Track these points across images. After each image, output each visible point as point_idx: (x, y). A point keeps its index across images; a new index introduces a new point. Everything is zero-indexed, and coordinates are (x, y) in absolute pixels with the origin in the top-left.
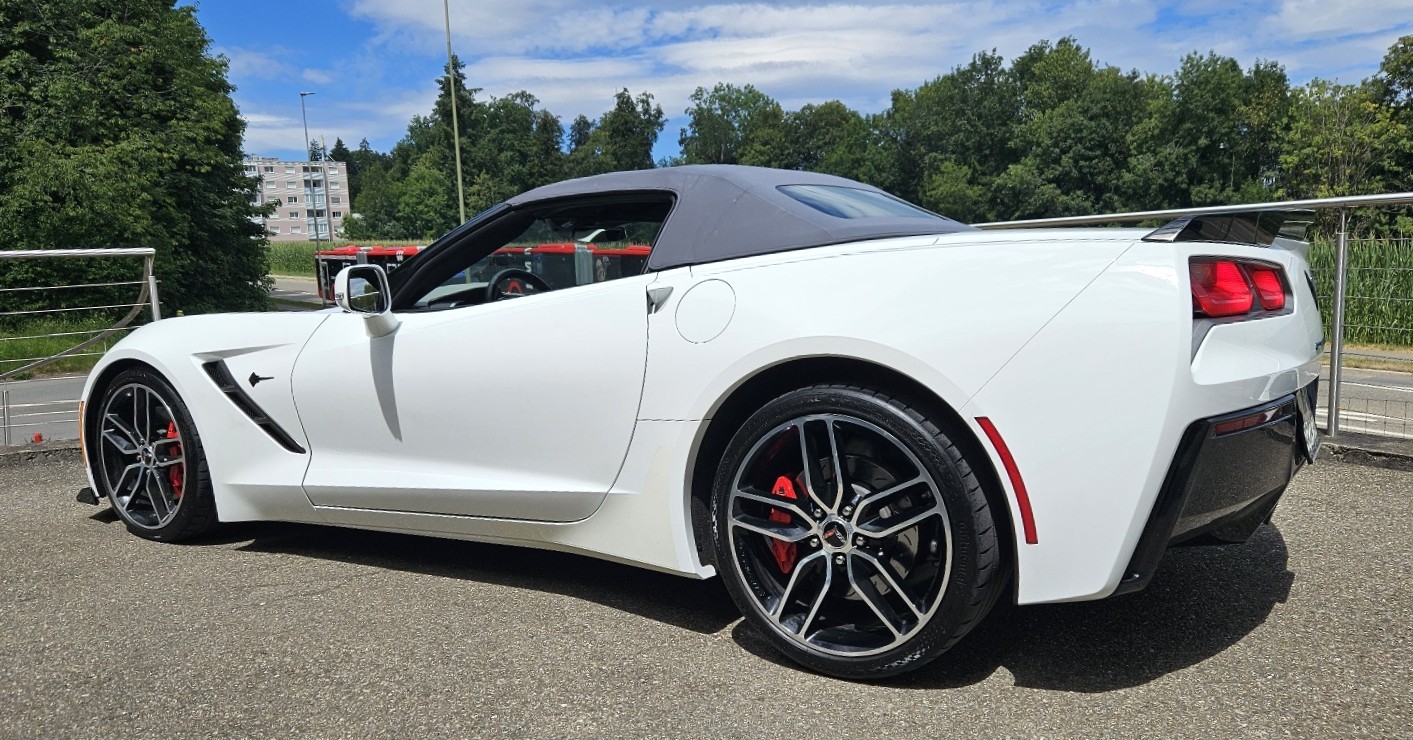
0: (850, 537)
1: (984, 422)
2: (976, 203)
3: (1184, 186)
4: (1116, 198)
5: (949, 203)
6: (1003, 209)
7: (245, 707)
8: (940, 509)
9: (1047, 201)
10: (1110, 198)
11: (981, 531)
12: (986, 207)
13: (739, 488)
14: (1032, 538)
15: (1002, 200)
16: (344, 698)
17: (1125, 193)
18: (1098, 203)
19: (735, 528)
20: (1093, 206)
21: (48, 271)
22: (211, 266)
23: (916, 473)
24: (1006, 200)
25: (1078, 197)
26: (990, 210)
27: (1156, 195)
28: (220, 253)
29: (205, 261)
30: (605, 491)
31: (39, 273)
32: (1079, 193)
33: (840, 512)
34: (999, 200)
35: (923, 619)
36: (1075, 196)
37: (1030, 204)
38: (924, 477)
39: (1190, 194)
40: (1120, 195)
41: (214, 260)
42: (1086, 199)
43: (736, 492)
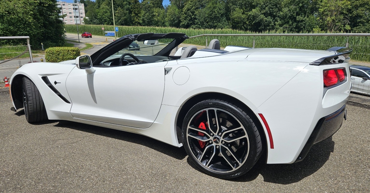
0: (221, 141)
1: (261, 115)
2: (244, 19)
3: (295, 16)
4: (278, 18)
5: (237, 19)
6: (250, 21)
7: (53, 185)
8: (246, 136)
9: (261, 19)
10: (277, 19)
11: (258, 142)
12: (246, 20)
13: (190, 126)
14: (272, 147)
15: (250, 18)
16: (81, 182)
17: (281, 17)
18: (274, 20)
19: (189, 137)
20: (272, 21)
22: (49, 31)
23: (240, 126)
24: (251, 18)
25: (269, 18)
26: (247, 21)
27: (288, 18)
28: (52, 28)
30: (153, 122)
32: (269, 17)
33: (218, 134)
34: (249, 18)
35: (241, 165)
36: (268, 18)
37: (257, 20)
38: (242, 127)
39: (296, 18)
40: (279, 18)
41: (50, 30)
42: (271, 19)
43: (189, 127)
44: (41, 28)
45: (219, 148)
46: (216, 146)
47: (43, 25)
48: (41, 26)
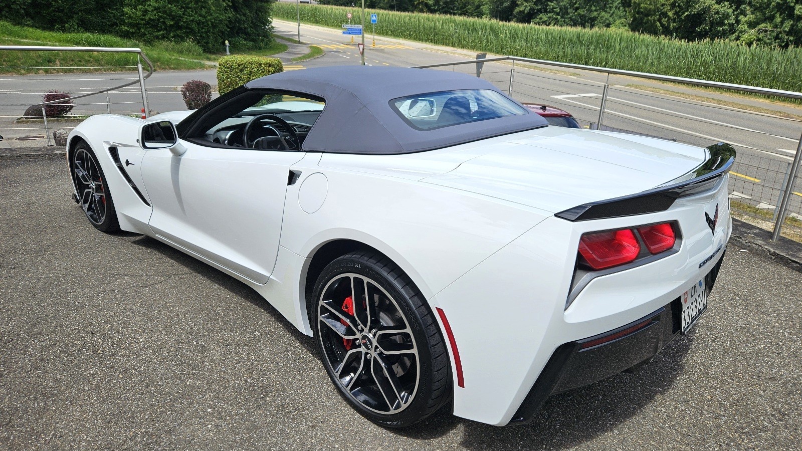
0: (373, 347)
1: (440, 311)
2: (663, 5)
3: (792, 4)
4: (748, 8)
5: (646, 4)
6: (678, 10)
7: (58, 377)
8: (415, 351)
9: (706, 7)
10: (744, 8)
12: (669, 8)
14: (461, 384)
15: (679, 4)
16: (107, 380)
17: (755, 5)
18: (737, 11)
20: (733, 12)
21: (165, 16)
22: (243, 18)
23: (405, 327)
24: (682, 5)
25: (725, 6)
26: (671, 10)
27: (773, 9)
29: (241, 15)
30: (269, 276)
31: (161, 17)
32: (726, 3)
33: (369, 332)
34: (677, 4)
35: (404, 406)
36: (723, 5)
37: (695, 8)
38: (409, 330)
39: (794, 9)
40: (751, 7)
41: (244, 15)
42: (730, 8)
43: (321, 302)
44: (227, 10)
45: (371, 358)
46: (366, 354)
47: (230, 4)
48: (228, 6)
